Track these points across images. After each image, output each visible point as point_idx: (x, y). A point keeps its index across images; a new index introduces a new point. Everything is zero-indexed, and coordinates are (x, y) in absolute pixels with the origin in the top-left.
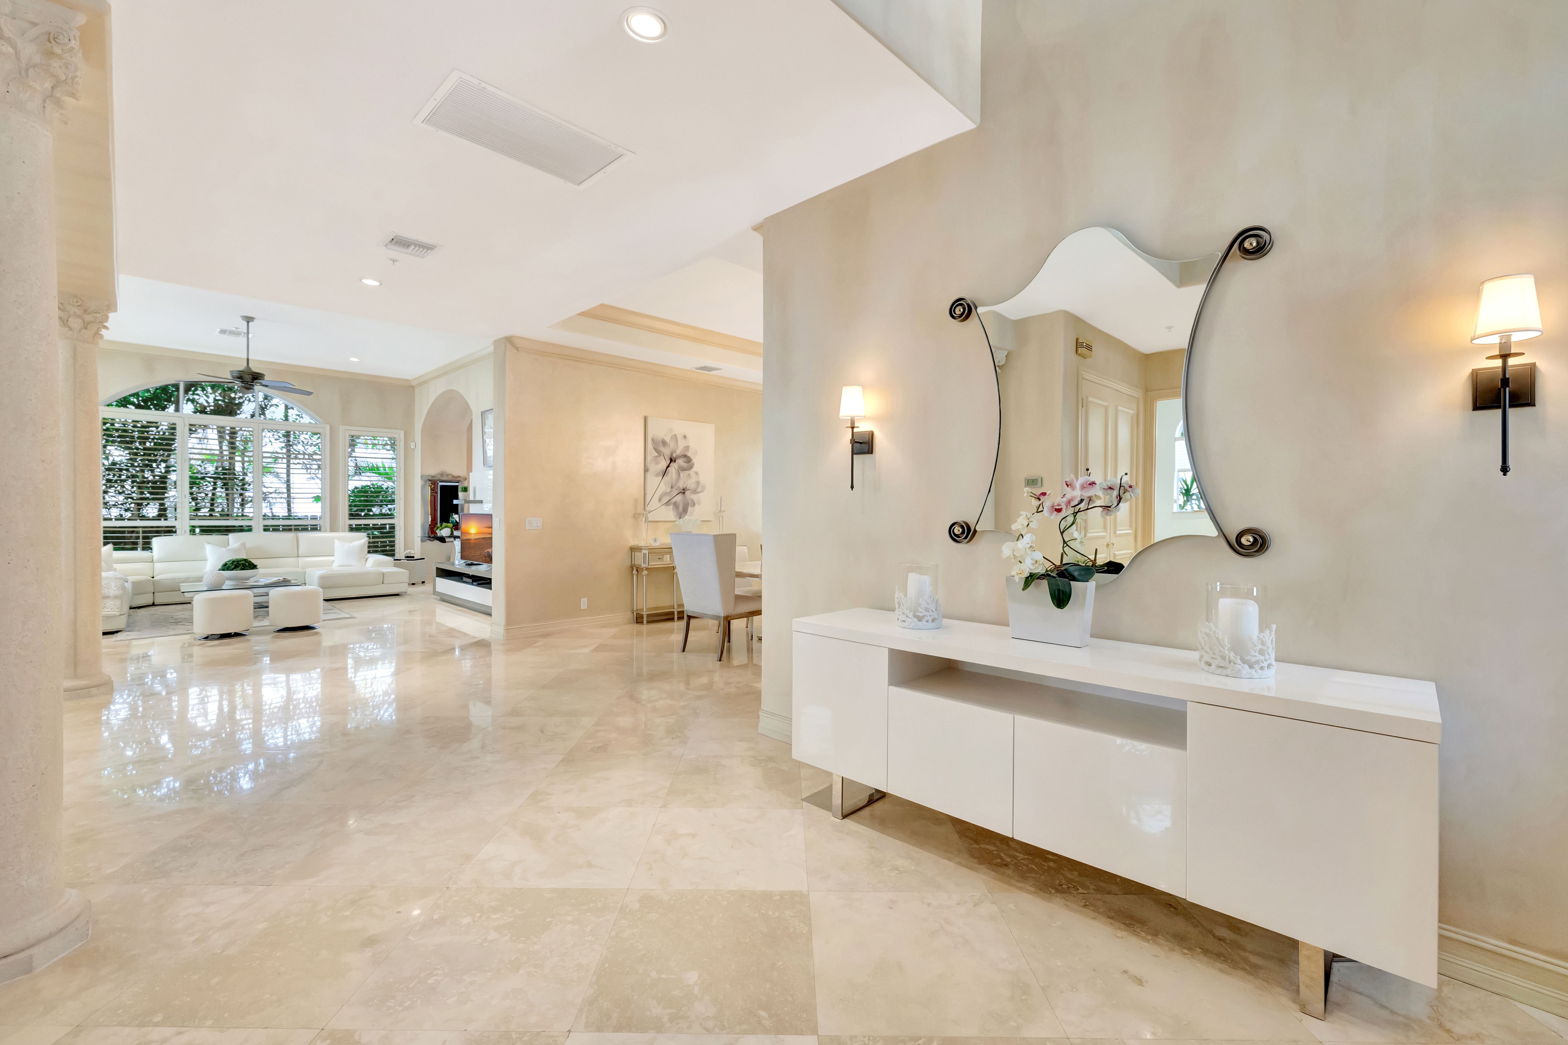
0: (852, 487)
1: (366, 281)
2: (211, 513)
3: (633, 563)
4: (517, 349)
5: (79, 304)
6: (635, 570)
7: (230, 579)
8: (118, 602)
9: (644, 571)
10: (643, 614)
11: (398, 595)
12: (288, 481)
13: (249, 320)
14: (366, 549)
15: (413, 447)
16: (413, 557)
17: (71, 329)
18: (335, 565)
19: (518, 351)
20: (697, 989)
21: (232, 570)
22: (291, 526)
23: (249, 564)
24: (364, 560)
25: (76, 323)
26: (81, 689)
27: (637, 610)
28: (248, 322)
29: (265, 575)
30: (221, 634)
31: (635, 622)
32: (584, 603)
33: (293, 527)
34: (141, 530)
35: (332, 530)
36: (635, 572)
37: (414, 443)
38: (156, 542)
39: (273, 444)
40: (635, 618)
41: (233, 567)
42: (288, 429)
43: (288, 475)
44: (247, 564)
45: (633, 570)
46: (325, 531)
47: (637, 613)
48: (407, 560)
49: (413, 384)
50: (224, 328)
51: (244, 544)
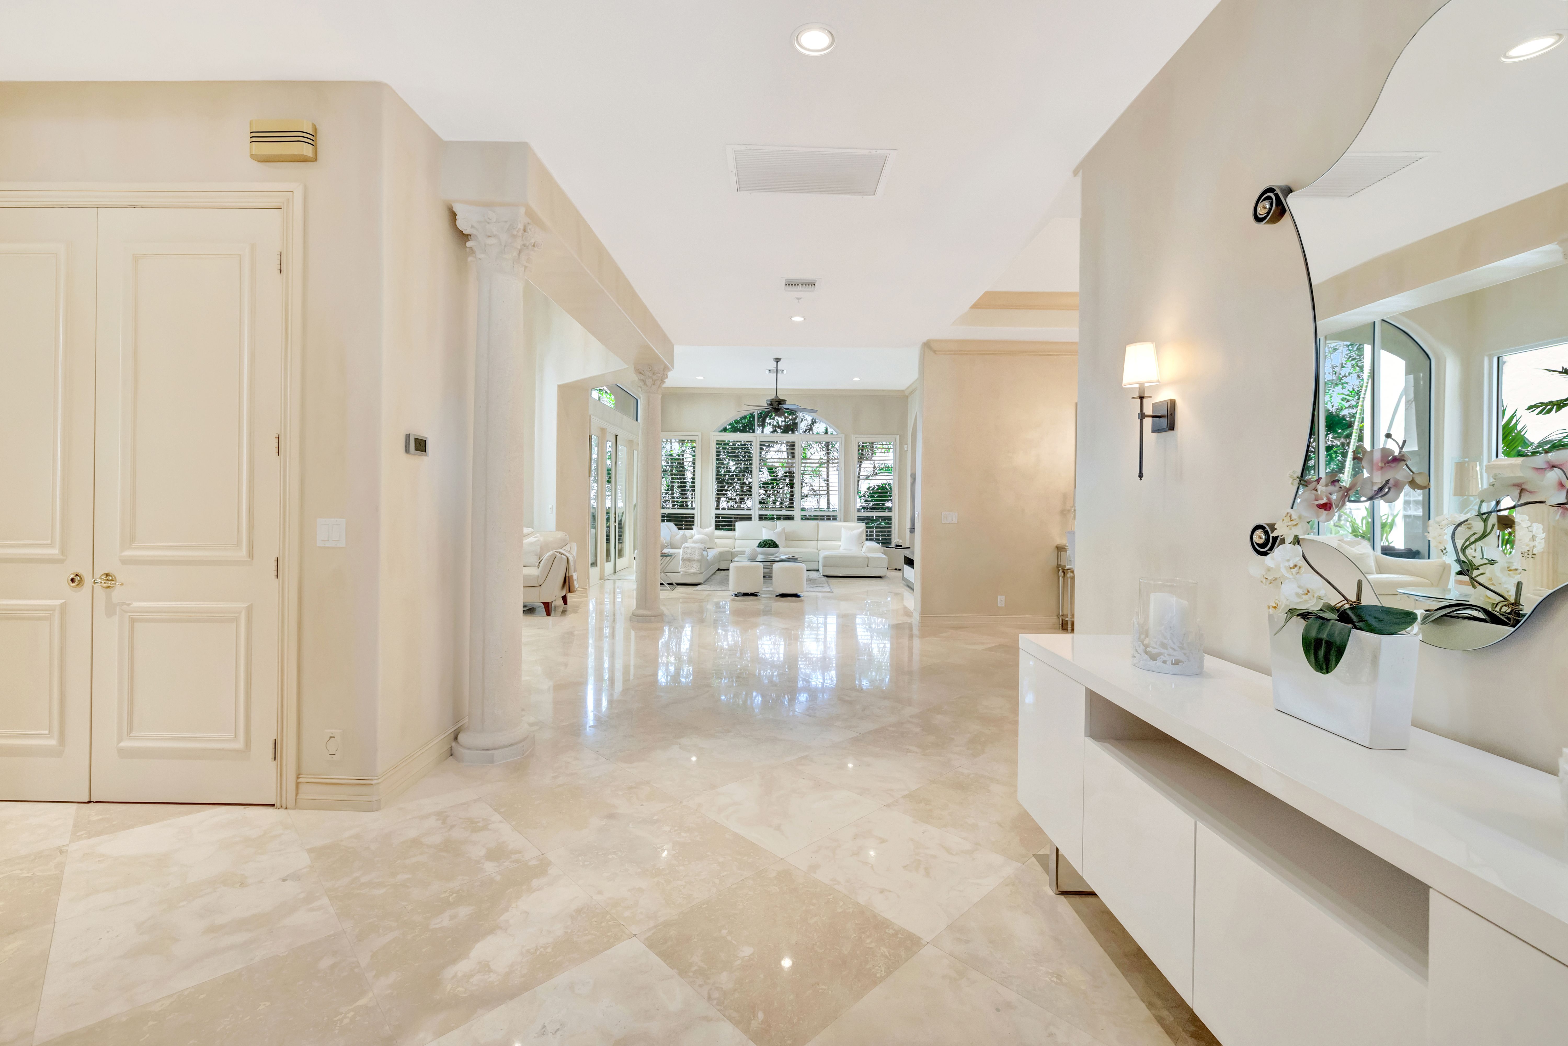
0: (1141, 476)
1: (794, 319)
2: (781, 505)
3: (1059, 563)
4: (934, 352)
5: (650, 369)
6: (1061, 571)
7: (762, 554)
8: (699, 564)
9: (1069, 573)
10: (1067, 621)
11: (880, 577)
12: (828, 481)
13: (778, 360)
14: (864, 537)
15: (906, 449)
16: (901, 546)
17: (647, 386)
18: (841, 548)
19: (936, 353)
20: (739, 962)
21: (763, 547)
22: (818, 516)
23: (773, 544)
24: (861, 546)
25: (649, 382)
26: (648, 617)
27: (1063, 615)
28: (777, 362)
29: (784, 553)
30: (743, 593)
31: (1061, 628)
32: (1001, 600)
33: (819, 517)
34: (733, 516)
35: (845, 521)
36: (1061, 573)
37: (907, 446)
38: (739, 525)
39: (817, 453)
40: (1061, 624)
41: (764, 545)
42: (828, 441)
43: (828, 477)
44: (772, 543)
45: (1059, 570)
46: (841, 521)
47: (1063, 620)
48: (896, 548)
49: (907, 393)
50: (770, 369)
51: (784, 529)
